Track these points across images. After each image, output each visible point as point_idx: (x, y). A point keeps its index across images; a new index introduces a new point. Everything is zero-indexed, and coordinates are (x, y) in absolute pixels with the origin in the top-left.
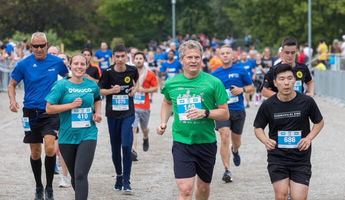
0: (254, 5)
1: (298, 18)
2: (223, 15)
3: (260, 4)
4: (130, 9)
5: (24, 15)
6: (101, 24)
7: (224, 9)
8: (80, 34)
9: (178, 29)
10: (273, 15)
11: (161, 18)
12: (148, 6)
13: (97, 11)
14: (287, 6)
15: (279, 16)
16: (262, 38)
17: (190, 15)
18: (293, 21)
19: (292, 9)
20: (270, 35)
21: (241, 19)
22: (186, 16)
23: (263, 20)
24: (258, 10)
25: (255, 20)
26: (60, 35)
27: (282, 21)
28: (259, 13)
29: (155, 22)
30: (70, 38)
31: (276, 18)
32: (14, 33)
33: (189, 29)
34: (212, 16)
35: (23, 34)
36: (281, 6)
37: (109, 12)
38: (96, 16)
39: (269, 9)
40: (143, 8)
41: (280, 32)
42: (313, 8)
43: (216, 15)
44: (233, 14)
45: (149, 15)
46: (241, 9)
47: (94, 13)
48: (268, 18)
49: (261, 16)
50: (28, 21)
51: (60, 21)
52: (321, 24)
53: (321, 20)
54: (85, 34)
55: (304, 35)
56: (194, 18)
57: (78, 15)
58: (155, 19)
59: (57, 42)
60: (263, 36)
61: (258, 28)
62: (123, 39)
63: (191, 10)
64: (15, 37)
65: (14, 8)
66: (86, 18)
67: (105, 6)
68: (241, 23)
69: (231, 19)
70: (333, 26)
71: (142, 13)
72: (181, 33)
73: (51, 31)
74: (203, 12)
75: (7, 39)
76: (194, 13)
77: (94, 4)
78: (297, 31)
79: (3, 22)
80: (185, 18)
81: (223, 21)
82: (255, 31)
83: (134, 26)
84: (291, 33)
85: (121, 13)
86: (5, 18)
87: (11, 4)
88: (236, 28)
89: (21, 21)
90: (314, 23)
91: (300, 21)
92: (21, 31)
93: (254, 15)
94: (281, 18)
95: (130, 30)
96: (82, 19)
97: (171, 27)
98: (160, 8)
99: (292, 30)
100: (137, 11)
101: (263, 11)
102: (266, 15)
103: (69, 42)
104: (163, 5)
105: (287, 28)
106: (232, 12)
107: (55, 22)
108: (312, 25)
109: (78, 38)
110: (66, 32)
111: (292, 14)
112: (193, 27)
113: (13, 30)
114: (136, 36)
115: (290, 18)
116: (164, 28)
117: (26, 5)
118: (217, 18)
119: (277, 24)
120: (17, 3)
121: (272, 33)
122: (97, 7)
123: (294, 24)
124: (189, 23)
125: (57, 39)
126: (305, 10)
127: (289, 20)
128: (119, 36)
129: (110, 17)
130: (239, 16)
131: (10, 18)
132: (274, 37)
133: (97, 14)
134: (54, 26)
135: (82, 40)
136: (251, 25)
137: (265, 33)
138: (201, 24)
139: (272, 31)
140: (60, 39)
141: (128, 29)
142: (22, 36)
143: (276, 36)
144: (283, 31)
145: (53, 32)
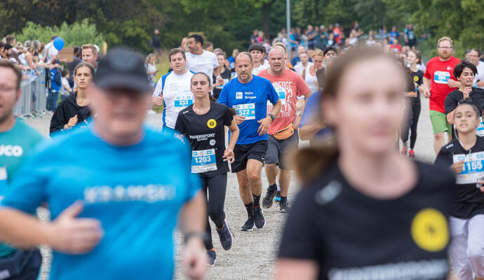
6: (169, 9)
8: (134, 26)
9: (295, 18)
16: (435, 30)
20: (448, 25)
26: (101, 28)
29: (257, 6)
30: (118, 33)
32: (24, 25)
33: (314, 17)
35: (40, 26)
41: (464, 20)
50: (48, 5)
51: (100, 4)
54: (142, 27)
58: (257, 1)
59: (97, 39)
60: (436, 27)
61: (427, 15)
62: (205, 35)
64: (26, 31)
68: (399, 6)
72: (299, 23)
73: (86, 21)
75: (13, 35)
79: (6, 7)
81: (369, 3)
82: (422, 17)
83: (222, 11)
88: (391, 13)
89: (37, 4)
92: (36, 22)
95: (216, 19)
97: (284, 13)
103: (116, 39)
105: (474, 12)
107: (93, 6)
109: (130, 32)
110: (112, 23)
112: (320, 13)
113: (24, 19)
114: (225, 30)
119: (459, 7)
121: (451, 23)
124: (313, 6)
125: (96, 36)
128: (199, 30)
132: (453, 28)
134: (91, 14)
135: (138, 35)
136: (416, 9)
137: (440, 23)
138: (333, 9)
139: (451, 18)
140: (101, 34)
141: (213, 18)
142: (39, 31)
143: (459, 28)
144: (469, 17)
145: (90, 23)
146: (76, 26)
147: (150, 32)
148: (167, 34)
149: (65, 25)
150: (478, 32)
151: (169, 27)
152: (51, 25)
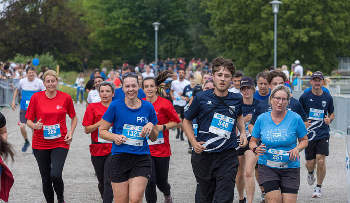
0: (227, 33)
1: (265, 45)
2: (200, 42)
3: (232, 32)
4: (118, 36)
5: (24, 39)
6: (92, 48)
7: (200, 36)
8: (73, 57)
9: (160, 54)
10: (244, 42)
11: (145, 43)
12: (134, 33)
13: (89, 37)
14: (256, 34)
15: (249, 43)
17: (171, 41)
18: (261, 47)
19: (261, 36)
20: (241, 59)
21: (216, 45)
22: (167, 42)
23: (234, 46)
24: (231, 37)
25: (228, 46)
26: (56, 58)
27: (251, 47)
28: (231, 40)
29: (140, 47)
30: (65, 60)
31: (246, 44)
32: (15, 55)
33: (170, 53)
34: (190, 42)
35: (23, 56)
36: (251, 34)
37: (99, 37)
38: (88, 41)
39: (240, 37)
40: (129, 35)
41: (250, 57)
42: (279, 36)
43: (194, 42)
44: (209, 41)
45: (134, 41)
46: (215, 36)
47: (86, 39)
48: (239, 44)
49: (233, 43)
50: (28, 45)
51: (56, 45)
52: (285, 50)
53: (286, 46)
54: (78, 57)
55: (270, 60)
56: (174, 43)
57: (72, 40)
58: (140, 44)
59: (54, 64)
61: (230, 54)
62: (112, 62)
63: (172, 37)
64: (16, 59)
65: (15, 33)
66: (79, 43)
67: (96, 33)
68: (215, 49)
69: (207, 45)
70: (296, 52)
71: (129, 38)
72: (162, 57)
73: (48, 53)
74: (182, 39)
75: (9, 61)
76: (174, 39)
77: (86, 31)
78: (264, 56)
79: (5, 45)
80: (166, 44)
81: (199, 47)
82: (227, 55)
83: (121, 50)
84: (259, 58)
85: (110, 39)
86: (8, 42)
87: (13, 30)
88: (211, 53)
89: (21, 44)
90: (279, 49)
91: (267, 47)
92: (21, 54)
93: (227, 41)
94: (251, 44)
95: (117, 53)
96: (75, 44)
97: (154, 51)
98: (144, 35)
99: (260, 55)
100: (124, 37)
101: (235, 38)
102: (237, 42)
103: (64, 64)
104: (146, 32)
105: (255, 53)
106: (207, 39)
107: (52, 46)
108: (278, 51)
109: (71, 60)
110: (62, 55)
111: (260, 41)
112: (173, 51)
113: (15, 52)
114: (123, 59)
115: (258, 44)
116: (148, 52)
117: (26, 30)
118: (195, 44)
119: (247, 50)
120: (18, 28)
121: (243, 58)
122: (89, 33)
123: (262, 50)
124: (169, 48)
125: (54, 61)
126: (272, 38)
127: (258, 47)
128: (108, 59)
129: (101, 42)
130: (214, 42)
131: (11, 42)
132: (244, 61)
133: (89, 40)
134: (51, 50)
135: (76, 62)
136: (224, 50)
137: (236, 58)
138: (180, 49)
139: (243, 56)
140: (56, 61)
141: (115, 53)
142: (22, 59)
143: (246, 61)
144: (253, 56)
145: (50, 55)
146: (43, 56)
147: (82, 60)
148: (92, 62)
149: (36, 55)
150: (257, 63)
151: (93, 57)
152: (29, 55)
